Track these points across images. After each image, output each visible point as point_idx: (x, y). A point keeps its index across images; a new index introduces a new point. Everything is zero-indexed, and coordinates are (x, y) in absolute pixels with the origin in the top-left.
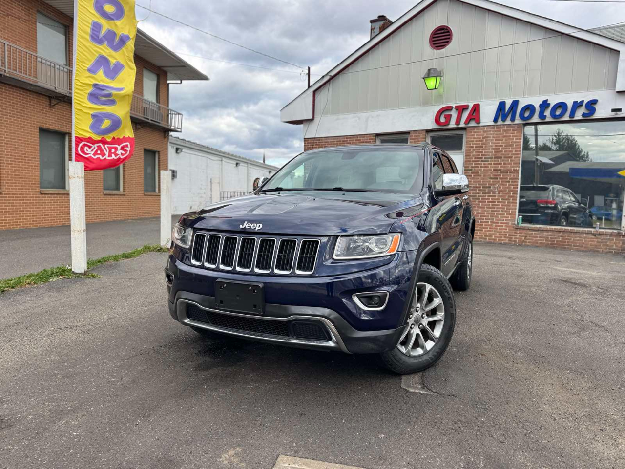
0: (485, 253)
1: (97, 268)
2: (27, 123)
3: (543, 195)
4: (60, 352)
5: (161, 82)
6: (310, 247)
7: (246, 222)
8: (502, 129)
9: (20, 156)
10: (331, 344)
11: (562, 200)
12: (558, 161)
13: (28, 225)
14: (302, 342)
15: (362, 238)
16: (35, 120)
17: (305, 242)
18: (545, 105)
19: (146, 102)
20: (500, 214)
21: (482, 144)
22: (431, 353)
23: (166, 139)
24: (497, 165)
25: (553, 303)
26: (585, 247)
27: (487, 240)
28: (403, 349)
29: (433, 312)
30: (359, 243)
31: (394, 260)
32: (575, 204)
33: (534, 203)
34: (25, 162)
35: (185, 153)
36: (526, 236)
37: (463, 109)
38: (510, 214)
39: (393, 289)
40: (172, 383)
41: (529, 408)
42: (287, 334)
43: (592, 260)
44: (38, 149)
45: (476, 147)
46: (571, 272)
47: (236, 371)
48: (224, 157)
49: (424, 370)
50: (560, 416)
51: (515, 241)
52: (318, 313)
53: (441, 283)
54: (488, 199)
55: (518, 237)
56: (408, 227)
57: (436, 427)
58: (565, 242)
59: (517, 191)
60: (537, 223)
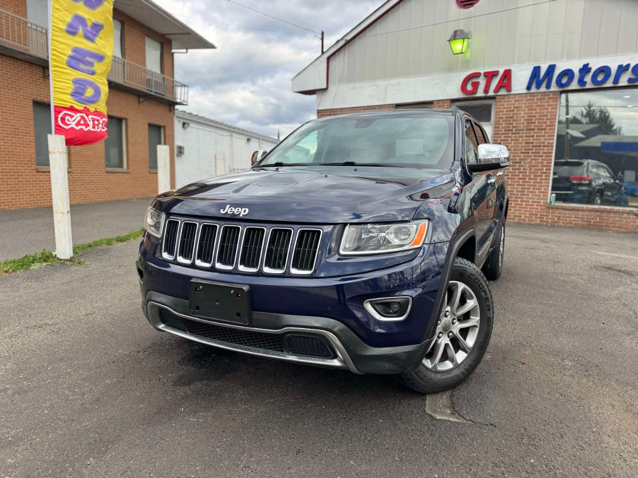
0: (515, 235)
1: (87, 253)
2: (20, 95)
3: (578, 171)
4: (18, 358)
5: (165, 51)
6: (309, 238)
7: (228, 206)
8: (535, 98)
9: (13, 131)
10: (336, 363)
11: (595, 176)
12: (588, 134)
13: (25, 205)
14: (301, 359)
15: (377, 226)
16: (28, 93)
17: (302, 233)
18: (585, 69)
19: (149, 72)
20: (531, 192)
21: (513, 114)
22: (462, 366)
23: (172, 113)
24: (529, 138)
25: (599, 295)
26: (625, 229)
27: (516, 220)
28: (427, 363)
29: (466, 317)
30: (374, 233)
31: (419, 256)
32: (610, 180)
33: (567, 179)
34: (19, 138)
35: (193, 128)
36: (560, 216)
37: (493, 76)
38: (542, 192)
39: (416, 294)
40: (143, 402)
41: (589, 443)
42: (281, 349)
43: (634, 242)
44: (33, 124)
45: (506, 118)
46: (613, 257)
47: (223, 386)
48: (235, 132)
49: (454, 388)
50: (630, 454)
51: (547, 222)
52: (317, 325)
53: (477, 280)
54: (519, 175)
55: (550, 217)
56: (437, 210)
57: (472, 472)
58: (603, 223)
59: (550, 166)
60: (572, 201)
